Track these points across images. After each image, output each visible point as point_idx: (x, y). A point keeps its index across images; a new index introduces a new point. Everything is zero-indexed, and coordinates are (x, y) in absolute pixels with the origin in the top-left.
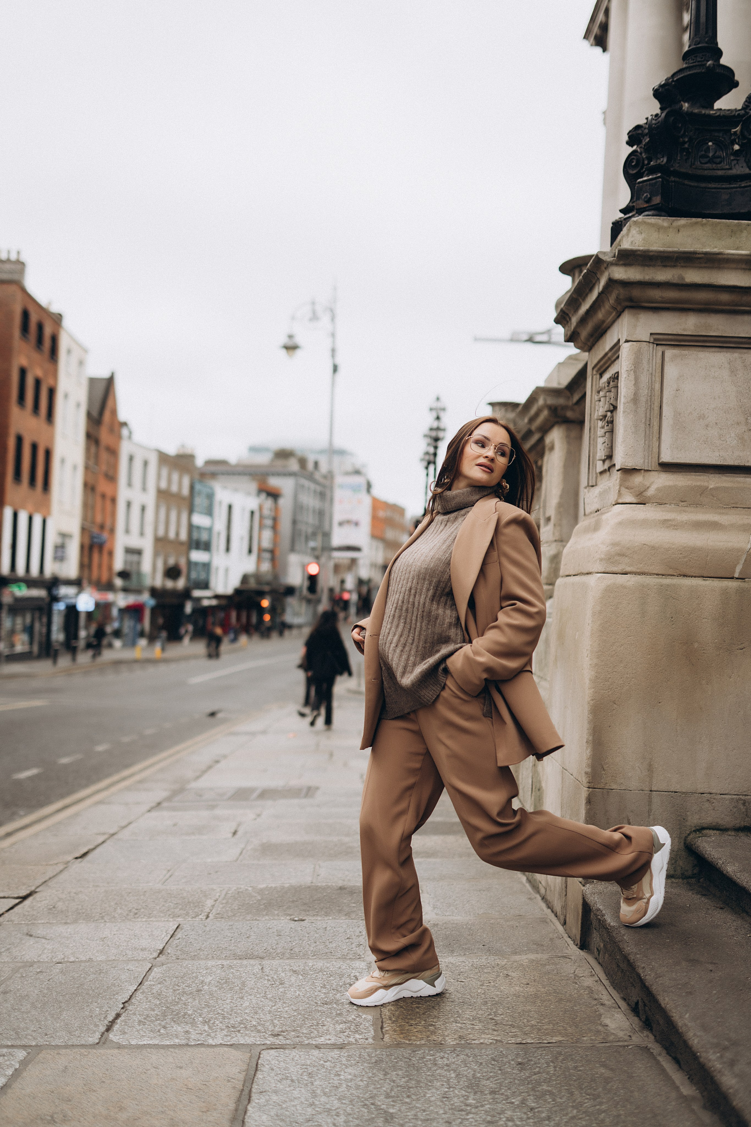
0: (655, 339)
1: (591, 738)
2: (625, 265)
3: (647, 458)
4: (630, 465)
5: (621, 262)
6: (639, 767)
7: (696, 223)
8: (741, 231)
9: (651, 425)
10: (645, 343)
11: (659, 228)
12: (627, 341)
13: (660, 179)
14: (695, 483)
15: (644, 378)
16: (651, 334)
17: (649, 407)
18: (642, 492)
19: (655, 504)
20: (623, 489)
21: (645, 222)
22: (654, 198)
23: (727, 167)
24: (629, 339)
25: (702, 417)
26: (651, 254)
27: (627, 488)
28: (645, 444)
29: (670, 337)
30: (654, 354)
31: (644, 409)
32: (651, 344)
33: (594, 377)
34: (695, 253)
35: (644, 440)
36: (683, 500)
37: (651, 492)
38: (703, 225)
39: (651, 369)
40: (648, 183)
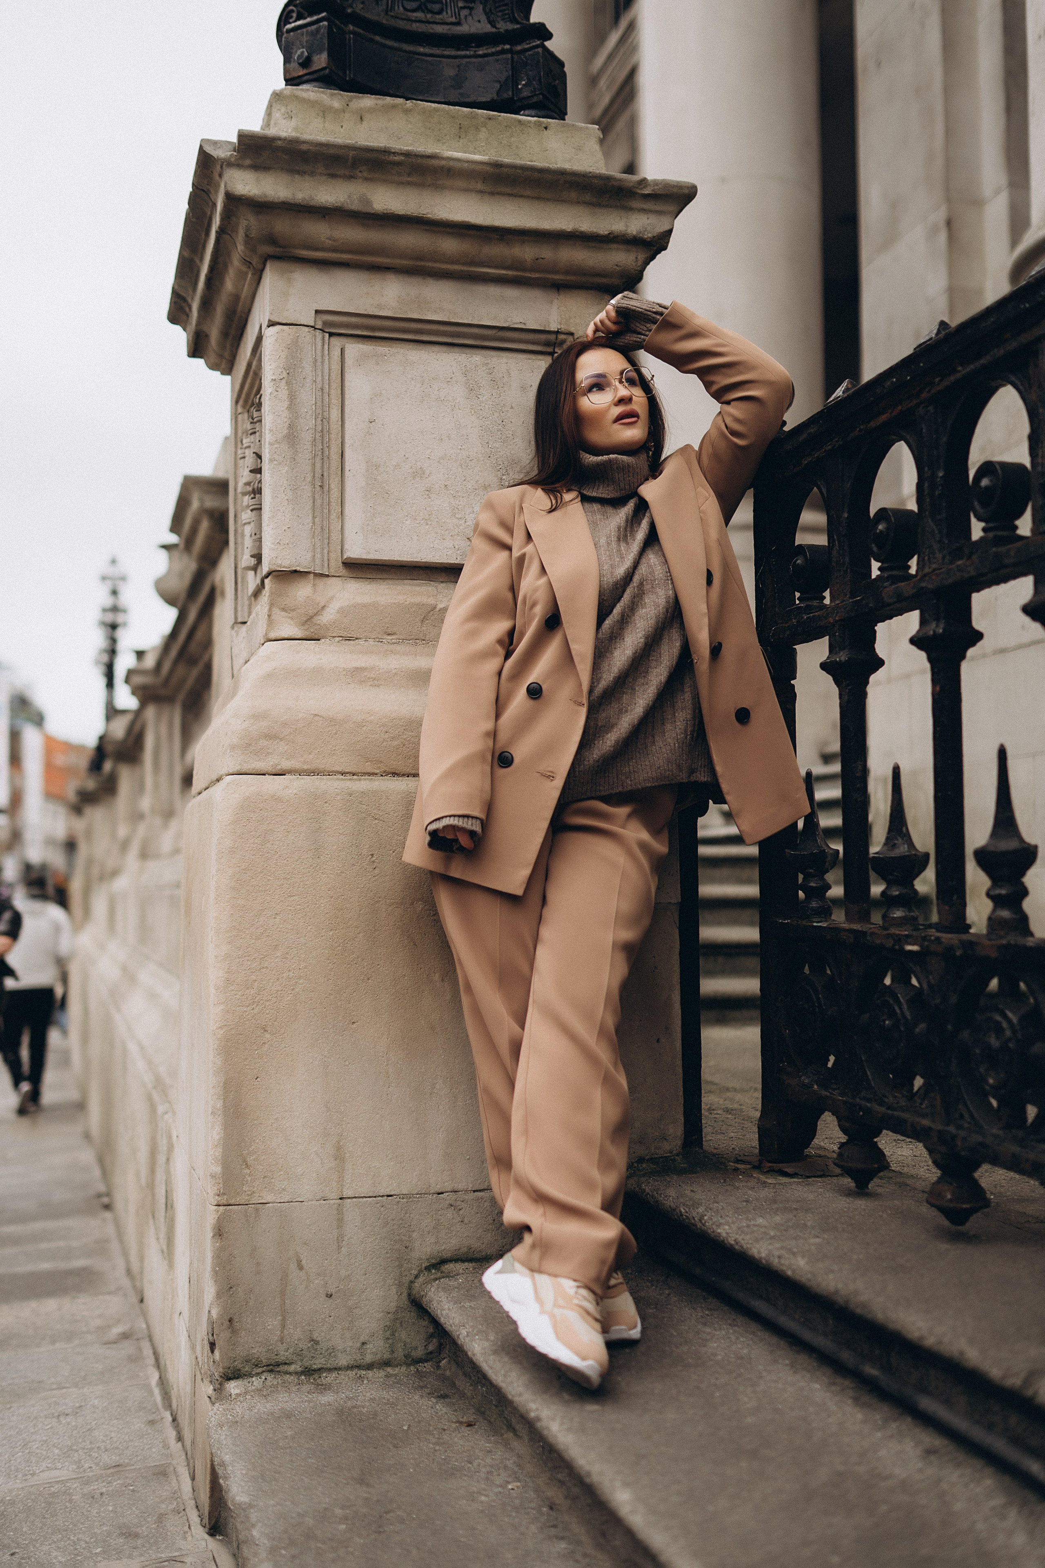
0: (325, 323)
1: (219, 1105)
2: (255, 167)
3: (318, 550)
4: (286, 562)
5: (248, 162)
6: (317, 1154)
7: (394, 107)
8: (477, 129)
9: (326, 488)
10: (307, 329)
11: (325, 112)
12: (272, 324)
13: (326, 23)
14: (410, 600)
15: (307, 398)
16: (317, 312)
17: (320, 453)
18: (312, 617)
19: (338, 639)
20: (276, 610)
21: (297, 97)
22: (315, 58)
23: (453, 20)
24: (275, 319)
25: (419, 474)
26: (304, 147)
27: (284, 610)
28: (314, 523)
29: (354, 320)
30: (326, 352)
31: (308, 456)
32: (318, 332)
33: (240, 417)
34: (386, 151)
35: (310, 517)
36: (389, 631)
37: (328, 617)
38: (407, 111)
39: (319, 379)
40: (305, 30)
